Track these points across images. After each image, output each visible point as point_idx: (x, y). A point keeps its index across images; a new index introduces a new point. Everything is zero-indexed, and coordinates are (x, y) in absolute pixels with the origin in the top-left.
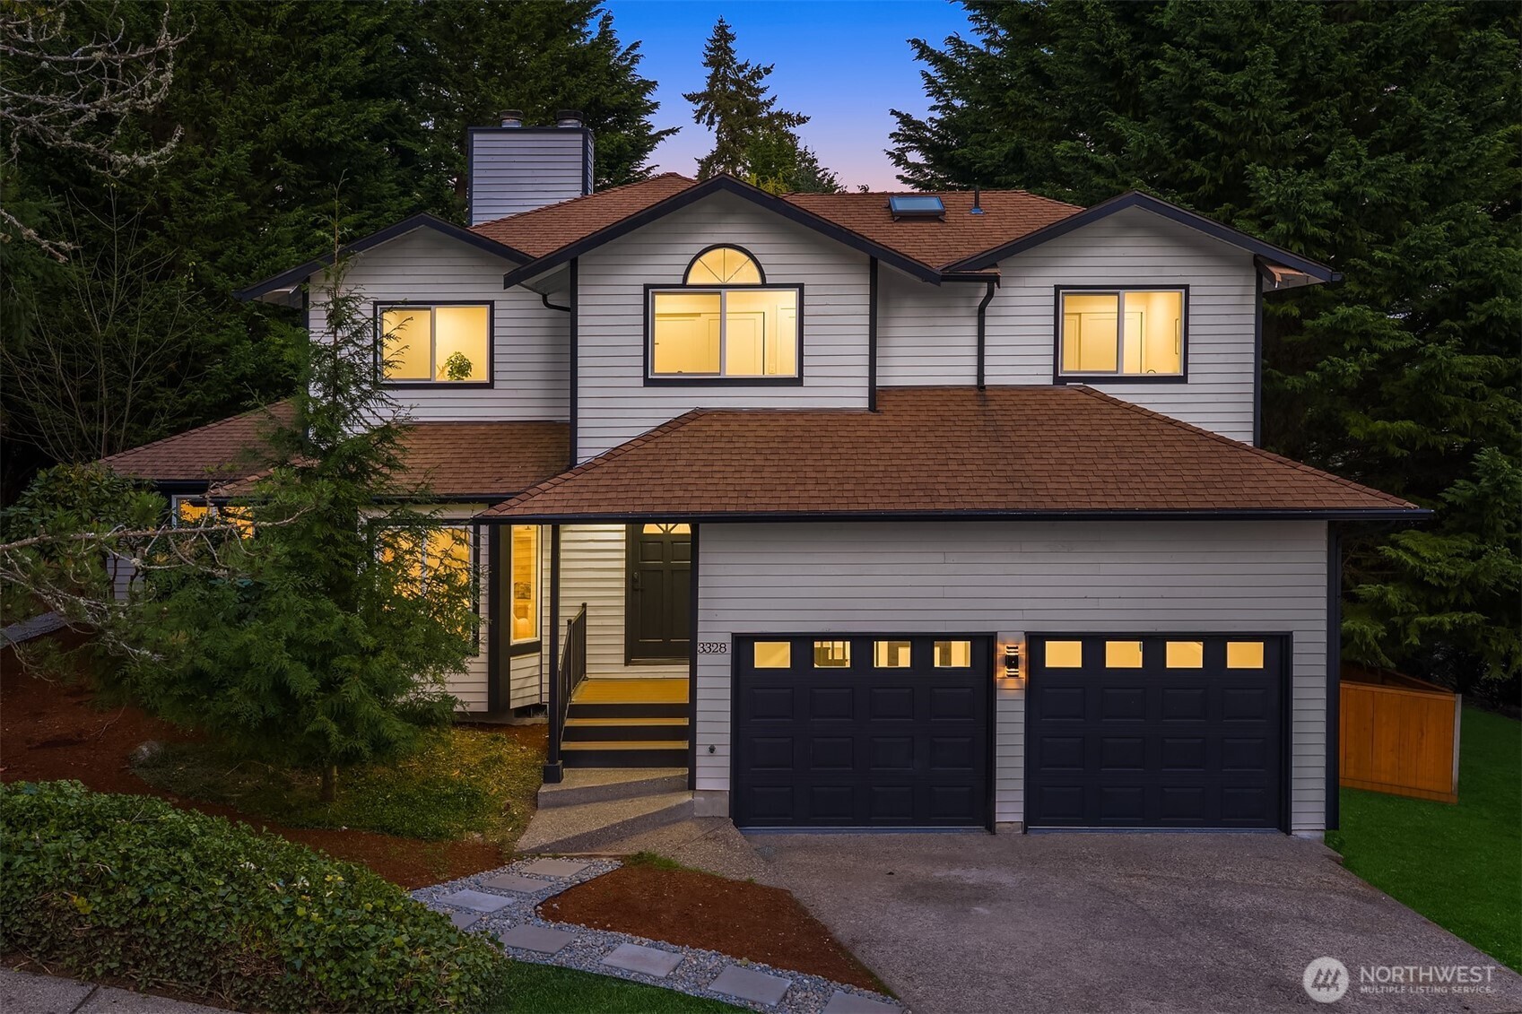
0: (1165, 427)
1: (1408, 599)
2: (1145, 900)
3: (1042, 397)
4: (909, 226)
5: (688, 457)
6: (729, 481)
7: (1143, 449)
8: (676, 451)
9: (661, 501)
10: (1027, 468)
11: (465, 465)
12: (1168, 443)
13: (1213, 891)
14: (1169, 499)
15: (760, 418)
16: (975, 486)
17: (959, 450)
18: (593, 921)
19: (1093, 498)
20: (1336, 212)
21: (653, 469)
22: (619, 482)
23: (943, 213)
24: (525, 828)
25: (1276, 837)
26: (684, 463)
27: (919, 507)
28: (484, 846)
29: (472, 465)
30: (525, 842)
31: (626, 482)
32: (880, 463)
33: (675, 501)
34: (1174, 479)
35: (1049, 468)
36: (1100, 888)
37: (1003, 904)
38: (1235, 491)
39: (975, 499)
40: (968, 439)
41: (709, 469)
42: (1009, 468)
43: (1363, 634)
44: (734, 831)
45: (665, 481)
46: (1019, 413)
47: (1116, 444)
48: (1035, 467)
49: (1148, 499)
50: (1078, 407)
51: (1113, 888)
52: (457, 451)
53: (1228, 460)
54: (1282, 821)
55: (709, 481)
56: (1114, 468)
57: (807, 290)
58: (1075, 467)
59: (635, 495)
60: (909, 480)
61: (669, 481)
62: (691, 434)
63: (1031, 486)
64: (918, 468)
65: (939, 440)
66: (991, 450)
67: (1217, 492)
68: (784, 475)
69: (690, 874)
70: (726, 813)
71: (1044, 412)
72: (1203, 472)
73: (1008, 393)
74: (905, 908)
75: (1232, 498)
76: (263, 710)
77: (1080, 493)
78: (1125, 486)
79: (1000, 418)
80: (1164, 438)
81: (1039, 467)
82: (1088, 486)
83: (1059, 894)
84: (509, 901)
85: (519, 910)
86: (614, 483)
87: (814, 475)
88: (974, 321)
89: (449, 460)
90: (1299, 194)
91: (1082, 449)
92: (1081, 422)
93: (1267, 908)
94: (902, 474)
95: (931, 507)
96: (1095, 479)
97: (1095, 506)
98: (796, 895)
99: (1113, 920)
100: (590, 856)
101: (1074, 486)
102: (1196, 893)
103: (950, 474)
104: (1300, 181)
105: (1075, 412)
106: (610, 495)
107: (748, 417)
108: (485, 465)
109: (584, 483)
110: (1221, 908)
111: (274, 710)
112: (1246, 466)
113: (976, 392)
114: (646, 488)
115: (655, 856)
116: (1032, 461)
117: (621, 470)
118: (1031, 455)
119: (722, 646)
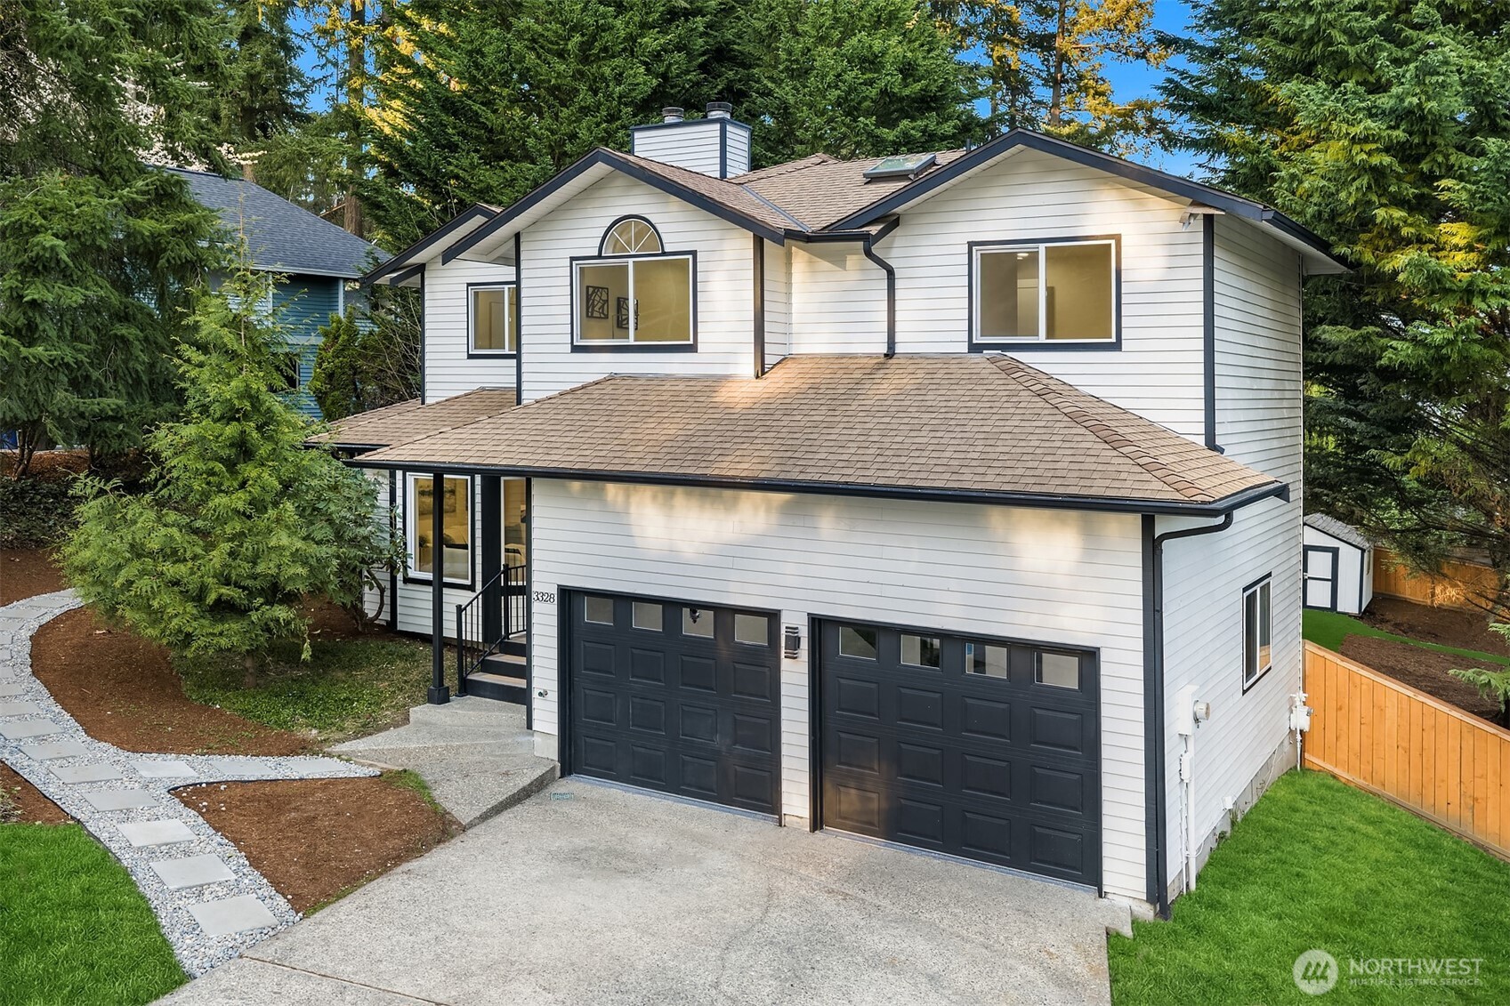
7: (969, 422)
9: (480, 454)
12: (1008, 417)
15: (652, 383)
24: (368, 735)
30: (344, 745)
38: (1004, 471)
41: (552, 428)
45: (504, 437)
53: (1048, 437)
57: (699, 257)
70: (554, 755)
73: (912, 361)
78: (893, 460)
92: (945, 392)
97: (834, 478)
107: (642, 383)
112: (1058, 444)
113: (886, 360)
114: (484, 442)
115: (416, 775)
119: (550, 596)
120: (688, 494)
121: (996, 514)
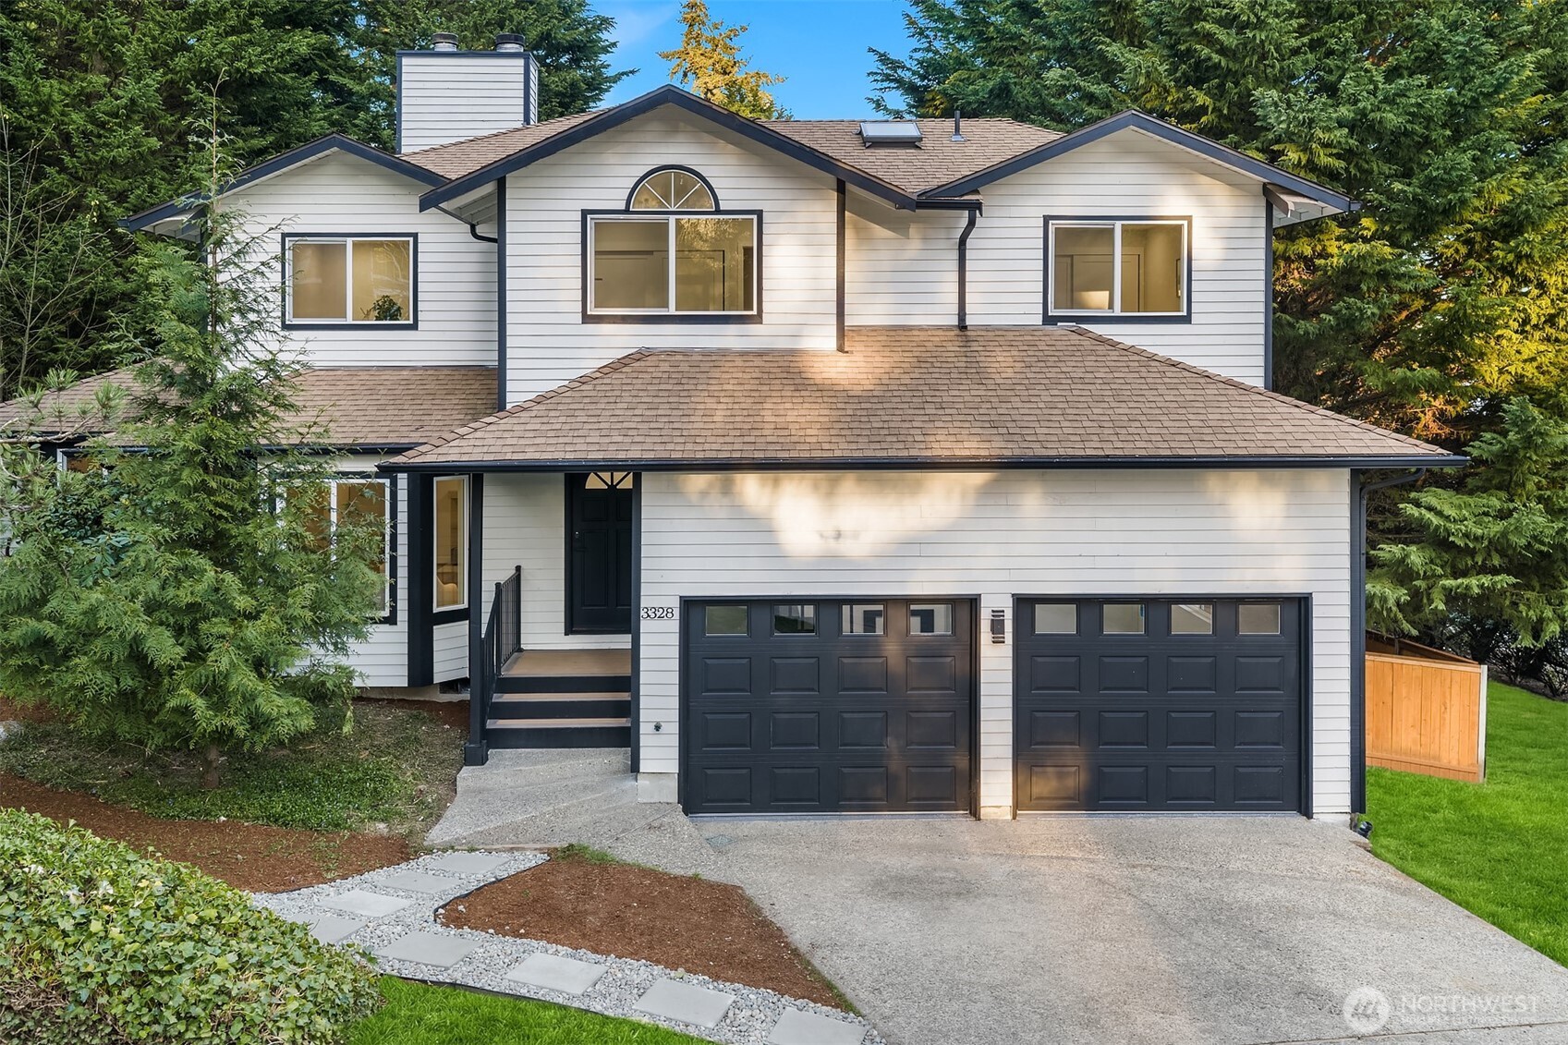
0: (1167, 369)
1: (1432, 562)
2: (1150, 894)
3: (1031, 338)
4: (882, 152)
5: (630, 399)
6: (676, 425)
7: (1143, 392)
8: (618, 393)
9: (597, 447)
10: (1012, 412)
11: (382, 413)
12: (1172, 386)
13: (1228, 883)
14: (1173, 445)
15: (714, 358)
16: (956, 431)
17: (937, 393)
18: (504, 925)
19: (1087, 444)
20: (1351, 141)
21: (590, 413)
22: (549, 427)
23: (920, 139)
24: (439, 817)
25: (1296, 820)
26: (625, 406)
27: (892, 453)
28: (389, 838)
29: (389, 413)
30: (437, 835)
31: (558, 426)
32: (848, 406)
33: (613, 447)
34: (1177, 424)
35: (1038, 412)
36: (1100, 880)
37: (989, 900)
38: (1247, 437)
39: (954, 445)
40: (948, 382)
41: (654, 412)
42: (994, 412)
43: (1384, 599)
44: (682, 817)
45: (602, 426)
46: (1005, 354)
47: (1113, 386)
48: (1022, 411)
49: (1150, 445)
50: (1070, 348)
51: (1114, 880)
52: (374, 397)
53: (1238, 404)
54: (1302, 803)
55: (652, 425)
56: (1110, 412)
57: (766, 217)
58: (1068, 411)
59: (566, 440)
60: (881, 425)
61: (607, 425)
62: (635, 375)
63: (1018, 431)
64: (891, 412)
65: (914, 382)
66: (973, 393)
67: (1227, 437)
68: (738, 419)
69: (625, 868)
70: (674, 798)
71: (1032, 353)
72: (1210, 417)
73: (993, 334)
74: (874, 906)
75: (1245, 444)
76: (118, 683)
77: (1072, 438)
78: (1124, 431)
79: (983, 359)
80: (1167, 380)
81: (1027, 412)
82: (1082, 431)
83: (1052, 888)
84: (405, 903)
85: (415, 914)
86: (545, 427)
87: (773, 419)
88: (955, 255)
89: (364, 407)
90: (1312, 121)
91: (1075, 392)
92: (1074, 364)
93: (1288, 902)
94: (872, 419)
95: (905, 453)
96: (1090, 424)
97: (1089, 452)
98: (750, 892)
99: (1114, 918)
100: (512, 849)
101: (1066, 431)
102: (1208, 885)
103: (926, 418)
104: (1311, 106)
105: (1066, 353)
106: (537, 441)
107: (700, 358)
108: (403, 412)
109: (509, 427)
110: (1237, 902)
111: (131, 683)
112: (1259, 410)
113: (957, 332)
114: (581, 433)
115: (586, 848)
116: (1020, 405)
117: (552, 414)
118: (1017, 399)
119: (669, 610)
120: (860, 480)
121: (1213, 479)
